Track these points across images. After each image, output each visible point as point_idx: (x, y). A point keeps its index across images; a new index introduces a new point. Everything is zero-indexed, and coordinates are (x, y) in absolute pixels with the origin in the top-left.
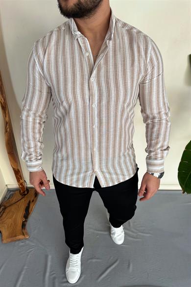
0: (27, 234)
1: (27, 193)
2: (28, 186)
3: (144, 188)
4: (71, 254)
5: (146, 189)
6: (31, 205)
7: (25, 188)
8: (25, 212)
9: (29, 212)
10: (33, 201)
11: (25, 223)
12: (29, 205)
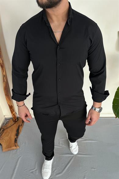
0: (18, 146)
1: (18, 120)
5: (91, 119)
7: (16, 117)
8: (16, 132)
9: (19, 132)
10: (21, 125)
11: (17, 139)
12: (19, 127)
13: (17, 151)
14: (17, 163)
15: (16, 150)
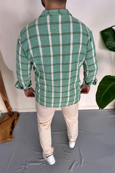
0: (13, 138)
1: (13, 115)
2: (13, 111)
6: (15, 122)
7: (11, 112)
8: (11, 126)
9: (14, 125)
10: (16, 119)
11: (12, 131)
12: (14, 121)
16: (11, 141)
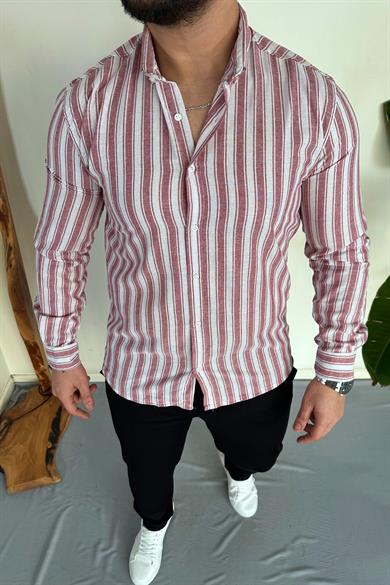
0: (57, 473)
3: (307, 414)
4: (143, 528)
5: (313, 416)
6: (64, 416)
8: (50, 430)
9: (58, 429)
11: (52, 451)
12: (59, 414)
13: (53, 490)
14: (53, 528)
15: (50, 489)
16: (48, 485)
